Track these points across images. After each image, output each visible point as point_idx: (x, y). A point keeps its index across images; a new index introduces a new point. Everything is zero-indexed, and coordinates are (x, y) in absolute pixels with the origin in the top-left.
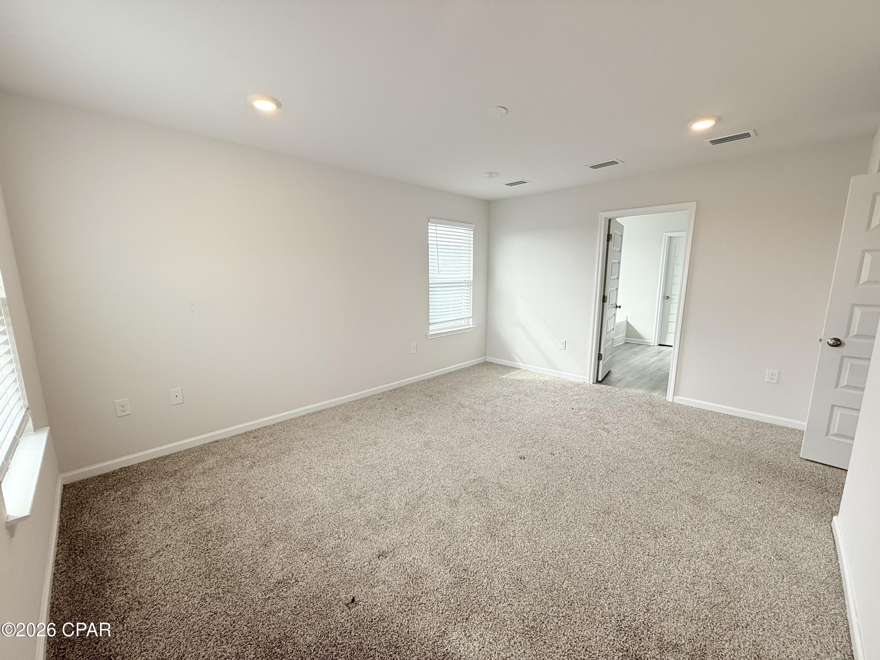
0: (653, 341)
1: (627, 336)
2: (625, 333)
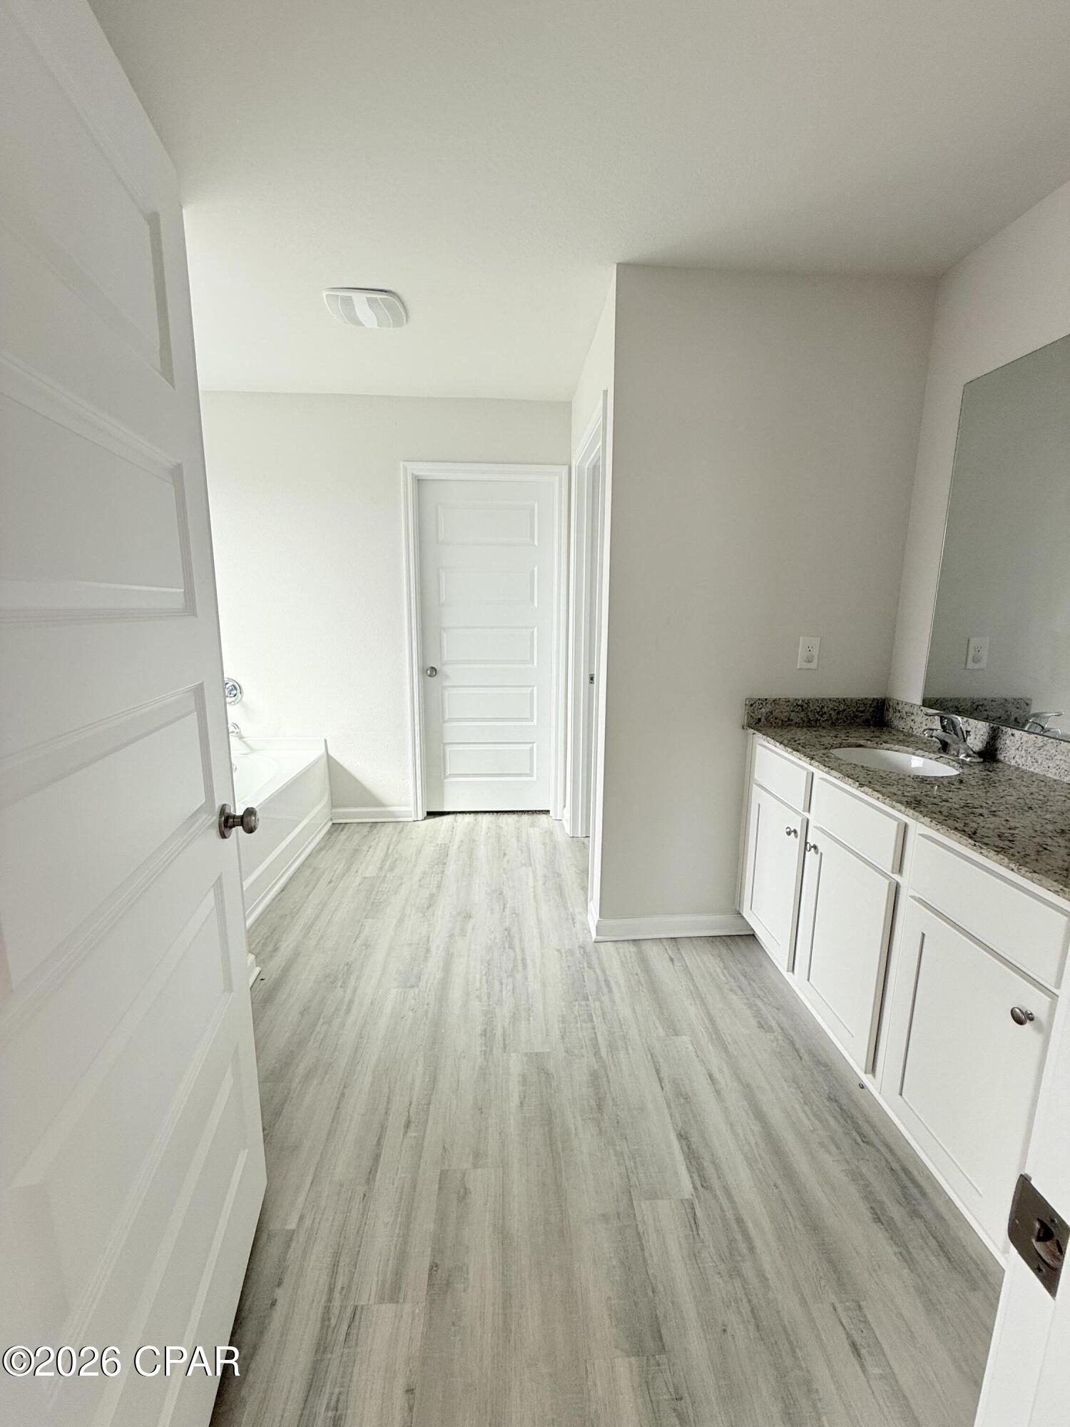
0: (411, 808)
1: (334, 803)
2: (326, 798)
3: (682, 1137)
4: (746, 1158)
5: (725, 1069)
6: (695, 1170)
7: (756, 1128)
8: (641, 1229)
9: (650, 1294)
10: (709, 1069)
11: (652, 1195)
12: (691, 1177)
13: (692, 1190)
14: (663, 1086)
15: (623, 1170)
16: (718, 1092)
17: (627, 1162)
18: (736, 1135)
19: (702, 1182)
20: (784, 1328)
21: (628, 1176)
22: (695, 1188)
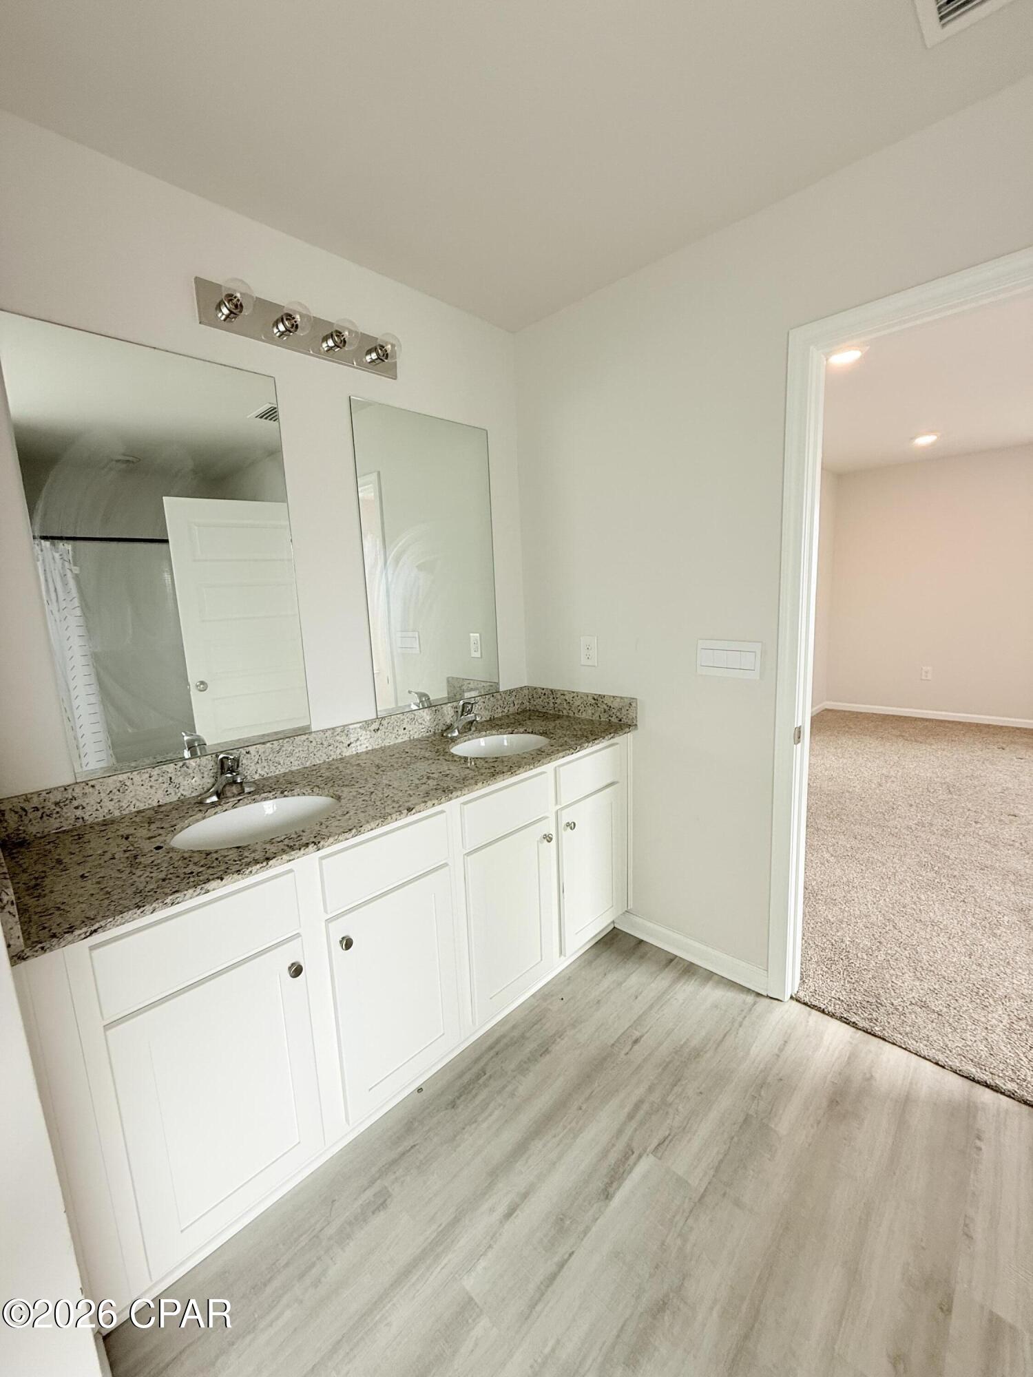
3: (607, 1195)
4: (575, 1137)
5: (486, 1206)
6: (626, 1165)
7: (537, 1145)
8: (712, 1172)
9: (736, 1139)
10: (501, 1222)
11: (681, 1182)
12: (635, 1164)
13: (644, 1158)
14: (567, 1256)
15: (690, 1221)
16: (525, 1196)
17: (681, 1224)
18: (560, 1157)
19: (628, 1157)
20: (664, 1069)
21: (691, 1211)
22: (640, 1157)
